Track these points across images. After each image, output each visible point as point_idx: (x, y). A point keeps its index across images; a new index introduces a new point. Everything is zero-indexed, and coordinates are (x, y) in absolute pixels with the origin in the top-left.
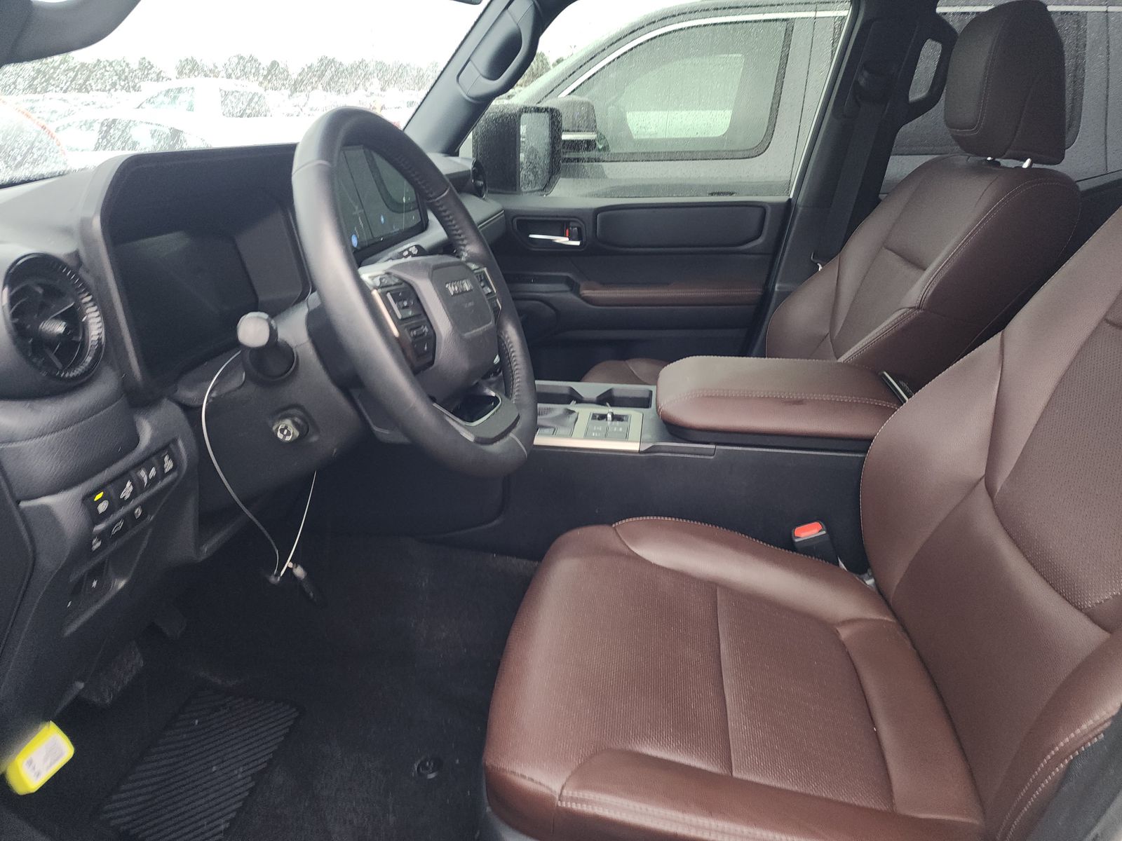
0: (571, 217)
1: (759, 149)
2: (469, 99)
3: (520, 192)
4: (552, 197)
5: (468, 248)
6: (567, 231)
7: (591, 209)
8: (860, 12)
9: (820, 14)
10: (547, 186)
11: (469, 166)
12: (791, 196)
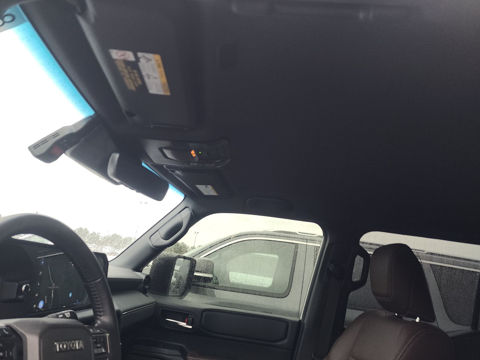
0: (190, 312)
1: (285, 295)
2: (153, 247)
3: (168, 295)
4: (184, 300)
5: (102, 318)
6: (187, 319)
7: (200, 309)
8: (327, 240)
9: (308, 244)
10: (183, 294)
11: (143, 277)
12: (301, 319)
